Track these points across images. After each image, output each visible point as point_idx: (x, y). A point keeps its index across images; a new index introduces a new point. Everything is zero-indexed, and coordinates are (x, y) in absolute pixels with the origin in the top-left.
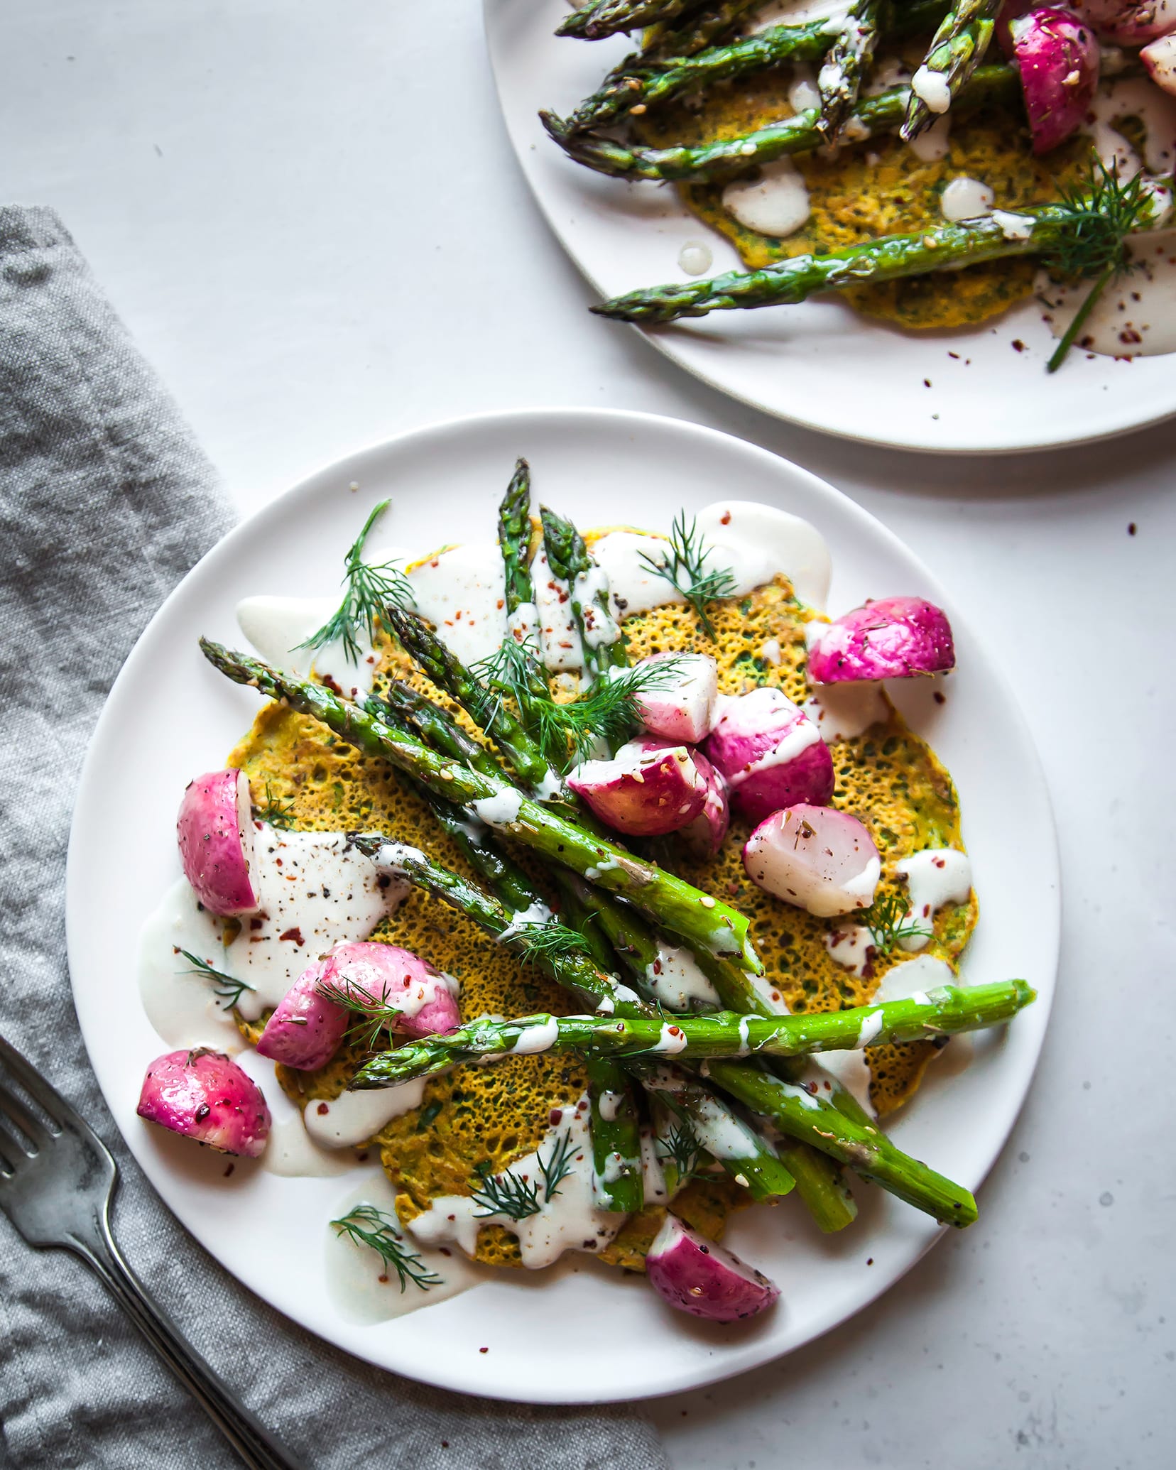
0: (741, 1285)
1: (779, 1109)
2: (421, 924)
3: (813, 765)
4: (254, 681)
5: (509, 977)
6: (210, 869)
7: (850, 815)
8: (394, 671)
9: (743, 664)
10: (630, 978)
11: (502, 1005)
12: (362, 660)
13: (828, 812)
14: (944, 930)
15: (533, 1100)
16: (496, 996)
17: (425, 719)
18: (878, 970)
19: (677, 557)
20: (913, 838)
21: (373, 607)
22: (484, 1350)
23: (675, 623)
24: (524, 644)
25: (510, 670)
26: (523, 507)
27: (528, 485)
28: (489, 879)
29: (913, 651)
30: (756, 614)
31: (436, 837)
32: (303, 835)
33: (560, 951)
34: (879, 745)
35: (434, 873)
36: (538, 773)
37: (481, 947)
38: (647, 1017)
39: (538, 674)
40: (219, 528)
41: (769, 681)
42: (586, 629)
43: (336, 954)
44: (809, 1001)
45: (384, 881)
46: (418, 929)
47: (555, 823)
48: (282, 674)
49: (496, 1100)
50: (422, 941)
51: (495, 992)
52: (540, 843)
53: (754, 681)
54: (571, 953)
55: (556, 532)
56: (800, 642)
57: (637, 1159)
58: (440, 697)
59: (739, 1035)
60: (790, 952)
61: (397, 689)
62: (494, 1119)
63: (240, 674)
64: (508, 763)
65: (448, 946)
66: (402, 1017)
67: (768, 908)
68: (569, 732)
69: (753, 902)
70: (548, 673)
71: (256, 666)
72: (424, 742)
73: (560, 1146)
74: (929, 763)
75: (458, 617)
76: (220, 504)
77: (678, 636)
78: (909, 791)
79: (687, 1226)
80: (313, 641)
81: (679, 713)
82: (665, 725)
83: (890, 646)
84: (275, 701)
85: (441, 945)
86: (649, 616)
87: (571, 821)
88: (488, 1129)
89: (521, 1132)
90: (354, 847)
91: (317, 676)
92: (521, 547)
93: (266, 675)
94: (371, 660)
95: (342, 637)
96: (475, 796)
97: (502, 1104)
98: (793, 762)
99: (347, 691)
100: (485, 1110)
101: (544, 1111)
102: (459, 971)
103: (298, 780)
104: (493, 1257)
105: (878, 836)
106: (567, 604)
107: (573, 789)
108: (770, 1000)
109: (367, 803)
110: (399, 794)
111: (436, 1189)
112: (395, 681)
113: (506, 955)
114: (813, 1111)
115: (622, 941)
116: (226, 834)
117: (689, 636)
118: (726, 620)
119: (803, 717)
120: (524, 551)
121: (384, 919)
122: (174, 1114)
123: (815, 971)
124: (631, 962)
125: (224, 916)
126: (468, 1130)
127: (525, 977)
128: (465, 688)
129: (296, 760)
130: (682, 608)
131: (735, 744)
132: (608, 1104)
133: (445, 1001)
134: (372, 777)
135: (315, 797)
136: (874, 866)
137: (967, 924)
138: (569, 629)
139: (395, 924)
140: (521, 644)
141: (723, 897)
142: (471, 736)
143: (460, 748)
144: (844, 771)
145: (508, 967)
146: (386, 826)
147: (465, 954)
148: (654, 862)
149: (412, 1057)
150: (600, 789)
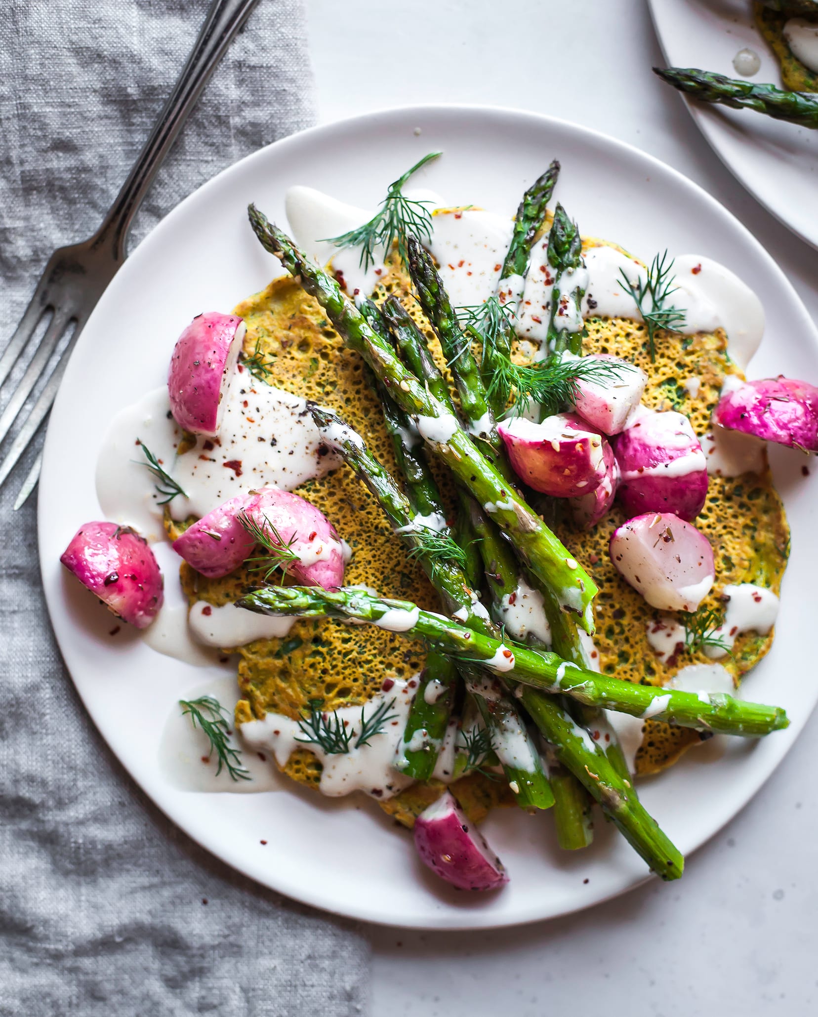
0: (483, 865)
1: (564, 743)
2: (340, 495)
3: (693, 487)
4: (280, 254)
5: (393, 563)
6: (189, 389)
7: (705, 536)
8: (394, 288)
9: (667, 387)
10: (488, 600)
11: (379, 583)
12: (372, 269)
13: (690, 528)
14: (742, 651)
15: (376, 666)
16: (377, 574)
17: (405, 335)
18: (680, 663)
19: (649, 283)
20: (745, 572)
21: (396, 232)
22: (263, 843)
23: (628, 335)
24: (505, 306)
25: (486, 323)
26: (544, 200)
27: (554, 183)
28: (407, 480)
29: (800, 428)
30: (692, 353)
31: (378, 431)
32: (273, 389)
33: (442, 558)
34: (747, 490)
35: (366, 459)
36: (478, 412)
37: (380, 531)
38: (490, 634)
39: (507, 335)
40: (297, 123)
41: (683, 408)
42: (557, 313)
43: (264, 494)
44: (619, 668)
45: (323, 450)
47: (476, 457)
48: (304, 257)
49: (346, 654)
50: (335, 509)
51: (377, 570)
52: (459, 468)
53: (671, 404)
54: (450, 562)
55: (563, 228)
56: (717, 387)
57: (439, 741)
58: (422, 322)
59: (556, 676)
60: (618, 624)
61: (392, 303)
62: (339, 668)
63: (271, 245)
64: (456, 395)
65: (354, 520)
66: (298, 563)
67: (615, 584)
68: (514, 389)
69: (605, 575)
70: (515, 336)
71: (286, 242)
72: (396, 353)
73: (384, 708)
74: (779, 518)
75: (461, 264)
76: (305, 104)
77: (627, 346)
78: (756, 534)
79: (458, 806)
80: (339, 239)
81: (606, 407)
82: (591, 412)
83: (785, 418)
84: (290, 276)
85: (349, 518)
86: (609, 322)
87: (489, 460)
88: (331, 675)
89: (356, 687)
90: (310, 414)
91: (331, 268)
92: (531, 230)
93: (291, 253)
94: (379, 272)
95: (363, 245)
96: (421, 411)
97: (349, 660)
98: (678, 479)
99: (351, 289)
100: (334, 659)
101: (380, 677)
102: (356, 543)
103: (285, 344)
104: (297, 775)
105: (719, 559)
106: (550, 288)
107: (500, 434)
108: (589, 656)
109: (333, 384)
110: (361, 386)
111: (273, 706)
112: (392, 296)
113: (397, 545)
114: (590, 754)
115: (493, 568)
116: (213, 366)
117: (634, 349)
118: (668, 348)
119: (699, 447)
120: (532, 234)
121: (312, 480)
122: (90, 571)
123: (632, 647)
124: (494, 586)
125: (185, 430)
126: (316, 669)
127: (405, 567)
128: (446, 323)
129: (290, 328)
130: (637, 325)
131: (639, 448)
132: (433, 690)
133: (336, 564)
134: (345, 364)
135: (294, 363)
136: (708, 582)
137: (760, 652)
138: (544, 307)
139: (318, 487)
140: (502, 305)
141: (583, 563)
142: (436, 362)
143: (424, 369)
144: (713, 500)
145: (395, 554)
146: (341, 407)
147: (366, 532)
148: (542, 516)
149: (295, 598)
150: (523, 444)
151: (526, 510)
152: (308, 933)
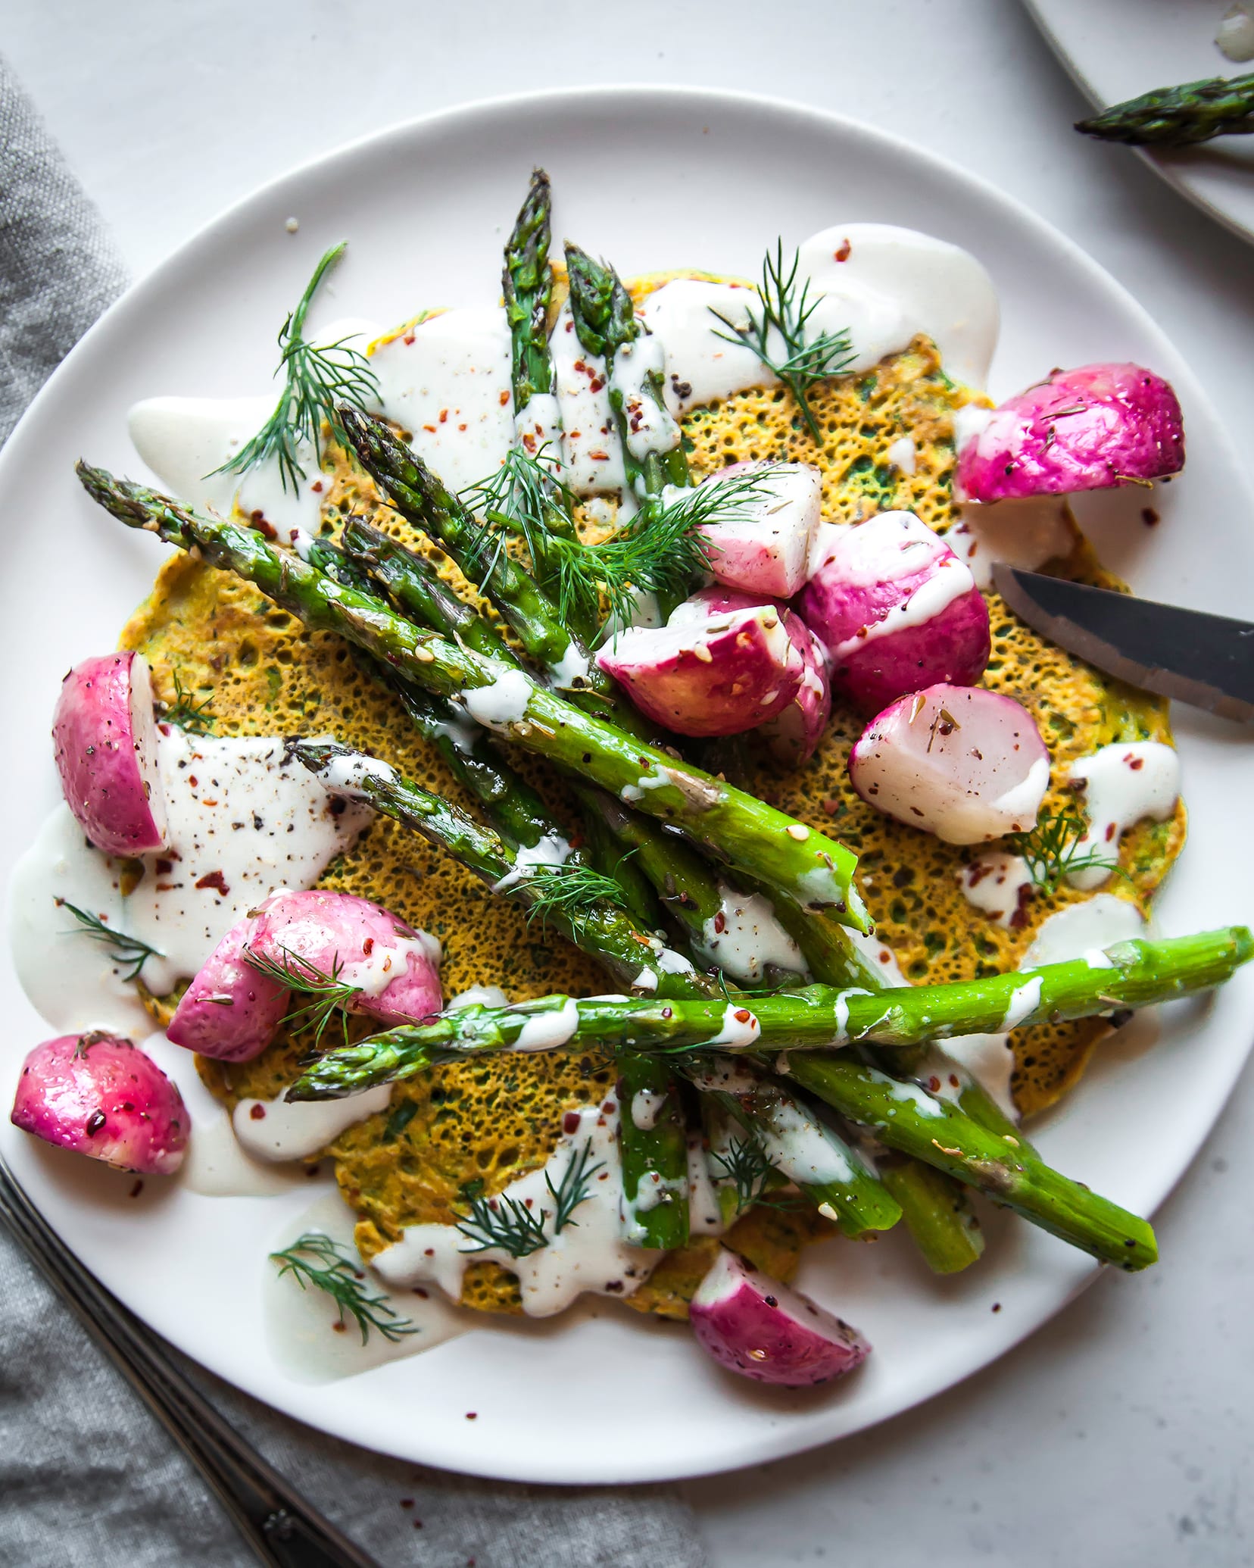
0: (821, 1345)
1: (886, 1117)
2: (389, 863)
3: (960, 625)
4: (153, 523)
5: (511, 934)
6: (96, 794)
7: (1006, 696)
8: (351, 503)
9: (858, 475)
10: (680, 939)
11: (500, 974)
12: (306, 488)
13: (976, 693)
14: (1135, 859)
15: (541, 1100)
16: (491, 962)
17: (394, 573)
18: (1034, 918)
19: (768, 313)
20: (1097, 727)
21: (320, 409)
22: (471, 1416)
23: (761, 417)
24: (538, 456)
25: (517, 496)
26: (541, 247)
27: (548, 211)
28: (483, 803)
29: (1122, 448)
30: (883, 399)
31: (411, 742)
32: (226, 741)
33: (582, 905)
35: (406, 795)
36: (556, 649)
37: (472, 895)
38: (701, 994)
39: (558, 501)
40: (101, 297)
41: (897, 500)
42: (630, 430)
43: (270, 910)
44: (933, 962)
45: (337, 806)
46: (385, 871)
47: (579, 722)
48: (191, 513)
49: (490, 1100)
50: (390, 888)
51: (490, 955)
52: (557, 751)
53: (875, 501)
54: (599, 906)
55: (589, 283)
56: (946, 440)
57: (683, 1179)
58: (416, 540)
59: (835, 1019)
60: (908, 894)
61: (355, 529)
62: (487, 1125)
63: (133, 514)
64: (512, 634)
65: (426, 894)
66: (361, 996)
67: (880, 833)
68: (602, 586)
69: (858, 824)
70: (573, 499)
71: (155, 500)
72: (393, 608)
73: (577, 1161)
75: (443, 419)
76: (101, 260)
77: (766, 436)
79: (747, 1266)
80: (237, 461)
81: (766, 555)
82: (743, 572)
83: (1088, 442)
84: (184, 552)
85: (417, 893)
86: (722, 407)
87: (603, 718)
88: (479, 1139)
89: (524, 1142)
90: (294, 758)
91: (242, 513)
92: (536, 309)
93: (168, 513)
94: (318, 488)
95: (277, 454)
96: (465, 684)
97: (498, 1106)
98: (931, 622)
99: (284, 536)
100: (475, 1113)
101: (555, 1114)
102: (441, 931)
103: (217, 664)
104: (485, 1302)
105: (1045, 725)
106: (603, 393)
107: (606, 671)
108: (878, 963)
109: (314, 696)
110: (359, 682)
111: (409, 1215)
112: (351, 517)
114: (934, 1120)
115: (670, 888)
116: (116, 746)
117: (780, 435)
118: (837, 409)
119: (949, 554)
120: (541, 316)
121: (338, 857)
122: (59, 1124)
123: (943, 921)
124: (684, 916)
125: (119, 857)
126: (452, 1139)
127: (531, 934)
128: (451, 527)
129: (215, 636)
130: (772, 393)
131: (846, 598)
132: (644, 1108)
133: (421, 972)
134: (320, 658)
135: (242, 687)
136: (1041, 770)
137: (1168, 849)
138: (604, 431)
139: (351, 863)
140: (533, 456)
141: (816, 819)
142: (460, 596)
143: (445, 615)
144: (1001, 631)
145: (509, 922)
146: (339, 727)
147: (450, 905)
148: (721, 775)
149: (374, 1056)
150: (645, 672)
151: (690, 775)
152: (584, 1523)
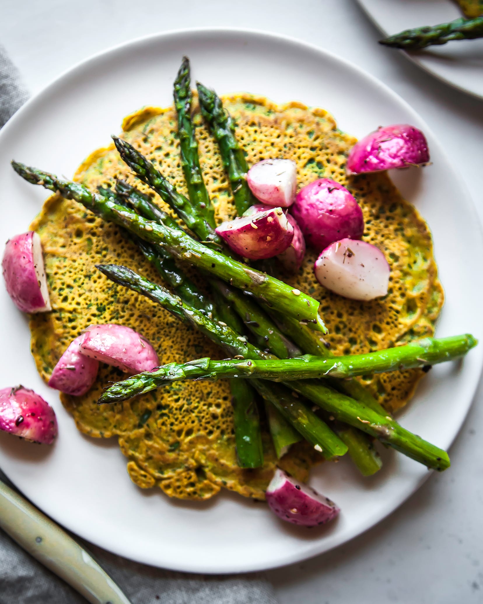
0: (319, 506)
2: (137, 313)
3: (352, 217)
4: (41, 182)
5: (186, 341)
6: (19, 287)
7: (373, 246)
8: (118, 176)
9: (310, 165)
13: (360, 243)
14: (425, 308)
15: (202, 408)
16: (180, 352)
17: (135, 200)
20: (407, 258)
23: (272, 144)
26: (187, 83)
27: (189, 71)
28: (173, 286)
29: (406, 153)
30: (318, 138)
31: (144, 266)
34: (387, 207)
36: (199, 227)
37: (170, 325)
38: (263, 359)
43: (90, 330)
44: (352, 349)
46: (135, 317)
47: (209, 252)
48: (56, 178)
49: (181, 409)
50: (137, 323)
51: (178, 349)
52: (202, 263)
53: (317, 174)
55: (205, 95)
56: (342, 152)
58: (144, 189)
60: (341, 322)
61: (120, 184)
62: (180, 419)
63: (33, 179)
64: (183, 223)
65: (152, 325)
67: (328, 299)
69: (320, 295)
71: (42, 173)
72: (135, 212)
74: (414, 216)
77: (275, 151)
78: (405, 232)
79: (288, 475)
81: (277, 190)
82: (269, 197)
83: (394, 151)
84: (53, 193)
85: (148, 325)
87: (219, 251)
89: (195, 425)
92: (186, 104)
93: (48, 178)
96: (164, 239)
97: (184, 411)
100: (175, 414)
101: (207, 414)
102: (159, 339)
103: (67, 237)
104: (182, 495)
105: (388, 257)
107: (219, 234)
109: (106, 249)
110: (123, 243)
112: (119, 181)
113: (184, 329)
115: (248, 318)
116: (27, 266)
117: (280, 151)
118: (300, 141)
120: (188, 106)
122: (4, 421)
123: (355, 333)
124: (253, 329)
126: (166, 425)
127: (195, 341)
128: (157, 182)
129: (66, 227)
131: (309, 208)
133: (152, 355)
134: (108, 234)
135: (77, 246)
136: (386, 274)
137: (438, 304)
139: (122, 314)
142: (162, 209)
143: (156, 215)
144: (368, 222)
145: (185, 335)
146: (116, 261)
147: (162, 329)
148: (265, 272)
151: (254, 272)
